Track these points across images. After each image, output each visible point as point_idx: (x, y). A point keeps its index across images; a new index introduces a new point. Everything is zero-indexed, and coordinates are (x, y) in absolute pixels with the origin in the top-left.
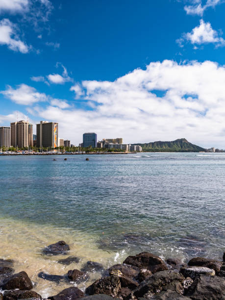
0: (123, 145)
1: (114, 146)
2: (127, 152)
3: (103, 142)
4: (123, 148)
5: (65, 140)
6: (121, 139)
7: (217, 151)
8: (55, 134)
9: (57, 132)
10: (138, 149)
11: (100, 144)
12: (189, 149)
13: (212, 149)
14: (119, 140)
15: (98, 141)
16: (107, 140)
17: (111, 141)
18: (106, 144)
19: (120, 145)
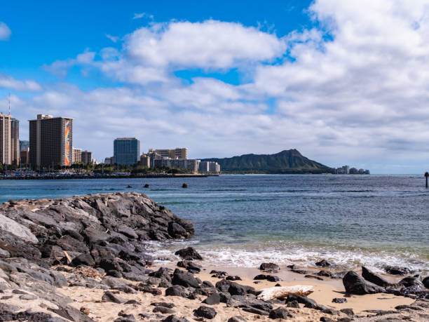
0: (188, 160)
1: (173, 162)
2: (196, 174)
3: (152, 155)
4: (188, 166)
5: (82, 150)
6: (184, 150)
7: (353, 171)
8: (66, 139)
9: (70, 136)
10: (213, 168)
11: (146, 159)
12: (304, 168)
13: (345, 168)
14: (180, 152)
15: (141, 154)
16: (157, 151)
17: (165, 153)
18: (156, 158)
19: (183, 161)
